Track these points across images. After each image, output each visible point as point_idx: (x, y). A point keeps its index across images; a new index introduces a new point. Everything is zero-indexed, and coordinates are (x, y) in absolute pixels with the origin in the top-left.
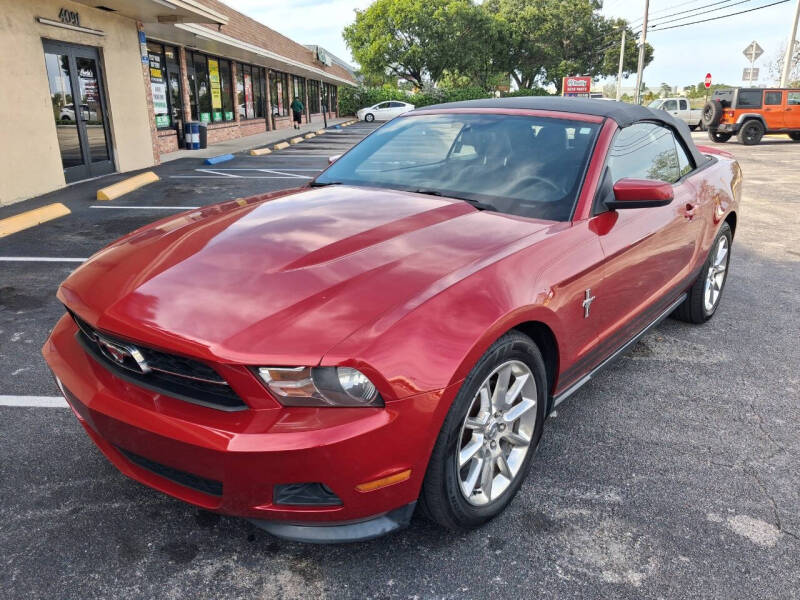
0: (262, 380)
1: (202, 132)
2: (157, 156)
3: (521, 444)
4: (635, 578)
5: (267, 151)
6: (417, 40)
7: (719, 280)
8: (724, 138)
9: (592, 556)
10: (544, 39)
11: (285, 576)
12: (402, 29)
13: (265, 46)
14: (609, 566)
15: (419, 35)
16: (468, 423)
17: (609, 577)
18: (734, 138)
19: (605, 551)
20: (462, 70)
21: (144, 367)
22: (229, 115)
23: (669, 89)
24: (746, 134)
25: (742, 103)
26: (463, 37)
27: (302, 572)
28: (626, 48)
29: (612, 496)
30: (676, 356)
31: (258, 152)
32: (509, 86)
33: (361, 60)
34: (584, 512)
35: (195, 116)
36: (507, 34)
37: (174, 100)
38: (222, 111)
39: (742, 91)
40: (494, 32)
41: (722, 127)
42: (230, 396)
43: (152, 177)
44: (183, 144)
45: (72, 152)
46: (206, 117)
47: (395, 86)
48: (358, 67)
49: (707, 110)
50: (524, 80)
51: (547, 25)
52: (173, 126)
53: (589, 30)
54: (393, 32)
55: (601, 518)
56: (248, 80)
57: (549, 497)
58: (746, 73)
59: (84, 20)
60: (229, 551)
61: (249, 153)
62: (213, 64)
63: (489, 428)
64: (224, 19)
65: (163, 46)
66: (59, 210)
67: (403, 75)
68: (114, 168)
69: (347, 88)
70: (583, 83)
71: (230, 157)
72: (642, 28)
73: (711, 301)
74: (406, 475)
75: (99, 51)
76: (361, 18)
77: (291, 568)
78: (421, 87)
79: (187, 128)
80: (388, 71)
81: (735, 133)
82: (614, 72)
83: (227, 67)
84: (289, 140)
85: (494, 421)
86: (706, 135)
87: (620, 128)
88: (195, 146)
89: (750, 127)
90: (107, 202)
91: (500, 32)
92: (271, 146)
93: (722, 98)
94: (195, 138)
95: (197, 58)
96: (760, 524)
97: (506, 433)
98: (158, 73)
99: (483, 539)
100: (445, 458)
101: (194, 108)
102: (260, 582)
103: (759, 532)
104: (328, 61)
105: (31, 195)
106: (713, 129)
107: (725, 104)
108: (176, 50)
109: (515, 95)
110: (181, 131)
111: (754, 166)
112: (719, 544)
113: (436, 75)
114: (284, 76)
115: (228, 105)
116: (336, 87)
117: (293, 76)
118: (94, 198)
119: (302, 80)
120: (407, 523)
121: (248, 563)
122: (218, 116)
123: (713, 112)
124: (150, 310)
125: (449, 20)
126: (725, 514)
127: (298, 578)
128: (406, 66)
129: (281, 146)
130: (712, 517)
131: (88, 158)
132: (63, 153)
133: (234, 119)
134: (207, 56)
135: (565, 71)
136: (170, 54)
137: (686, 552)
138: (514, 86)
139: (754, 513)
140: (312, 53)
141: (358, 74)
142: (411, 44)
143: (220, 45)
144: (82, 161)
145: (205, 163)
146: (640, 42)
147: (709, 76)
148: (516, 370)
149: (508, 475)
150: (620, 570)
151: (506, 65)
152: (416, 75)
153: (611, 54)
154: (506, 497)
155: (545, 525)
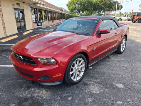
0: (39, 60)
1: (41, 23)
2: (33, 27)
3: (83, 72)
4: (98, 92)
5: (52, 26)
6: (79, 6)
7: (124, 46)
8: (134, 22)
9: (92, 89)
10: (102, 5)
11: (44, 91)
12: (77, 4)
13: (52, 8)
14: (95, 91)
15: (80, 5)
16: (72, 67)
17: (94, 92)
18: (136, 22)
19: (95, 88)
20: (88, 11)
21: (22, 59)
22: (46, 20)
23: (126, 13)
24: (138, 21)
25: (137, 15)
26: (88, 5)
27: (46, 90)
28: (117, 6)
29: (98, 80)
30: (115, 59)
31: (50, 26)
32: (96, 13)
33: (69, 10)
34: (93, 83)
35: (40, 20)
36: (96, 4)
37: (36, 17)
38: (45, 19)
39: (138, 13)
40: (93, 4)
41: (134, 20)
42: (34, 63)
43: (32, 31)
44: (38, 25)
45: (19, 27)
46: (42, 20)
47: (76, 14)
48: (69, 11)
49: (131, 17)
50: (99, 12)
51: (103, 2)
52: (36, 22)
53: (110, 3)
54: (75, 5)
55: (95, 84)
56: (49, 14)
57: (87, 80)
58: (139, 10)
59: (21, 5)
60: (36, 87)
61: (49, 26)
62: (43, 11)
63: (76, 69)
64: (44, 3)
65: (34, 8)
66: (16, 37)
67: (77, 12)
68: (26, 29)
69: (67, 15)
70: (109, 12)
71: (45, 27)
72: (120, 2)
73: (122, 50)
74: (61, 75)
75: (23, 10)
76: (69, 2)
77: (45, 90)
78: (80, 14)
79: (38, 22)
80: (74, 11)
81: (136, 21)
82: (115, 10)
83: (45, 11)
84: (56, 24)
85: (77, 68)
86: (131, 21)
87: (103, 21)
88: (40, 25)
89: (139, 20)
90: (24, 35)
91: (94, 4)
92: (53, 25)
93: (134, 14)
94: (40, 24)
95: (40, 10)
96: (122, 85)
97: (80, 70)
98: (33, 13)
99: (75, 86)
100: (68, 73)
101: (40, 19)
102: (40, 92)
103: (121, 86)
104: (63, 10)
105: (12, 34)
106: (132, 20)
107: (135, 16)
108: (37, 9)
109: (97, 15)
110: (37, 23)
111: (139, 27)
112: (114, 87)
113: (83, 12)
114: (55, 13)
115: (46, 18)
116: (65, 15)
117: (57, 13)
118: (22, 35)
119: (59, 13)
120: (62, 83)
121: (38, 89)
122: (44, 20)
123: (132, 17)
124: (27, 51)
125: (85, 2)
126: (116, 83)
127: (46, 91)
128: (77, 10)
129: (54, 25)
130: (113, 84)
131: (21, 28)
132: (17, 27)
133: (47, 21)
134: (42, 10)
135: (106, 10)
136: (36, 10)
137: (108, 89)
138: (97, 13)
139: (121, 83)
140: (60, 9)
141: (69, 12)
142: (78, 6)
143: (44, 8)
144: (20, 28)
145: (41, 28)
146: (120, 5)
147: (132, 11)
148: (81, 60)
149: (80, 77)
150: (96, 91)
151: (95, 9)
152: (79, 12)
153: (115, 7)
154: (80, 80)
155: (86, 84)
